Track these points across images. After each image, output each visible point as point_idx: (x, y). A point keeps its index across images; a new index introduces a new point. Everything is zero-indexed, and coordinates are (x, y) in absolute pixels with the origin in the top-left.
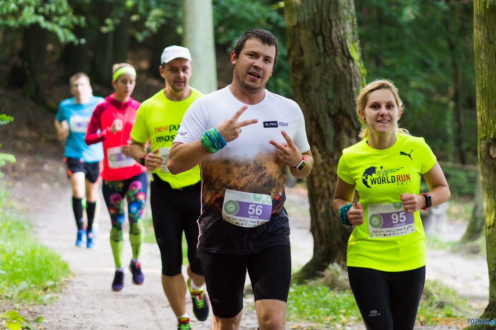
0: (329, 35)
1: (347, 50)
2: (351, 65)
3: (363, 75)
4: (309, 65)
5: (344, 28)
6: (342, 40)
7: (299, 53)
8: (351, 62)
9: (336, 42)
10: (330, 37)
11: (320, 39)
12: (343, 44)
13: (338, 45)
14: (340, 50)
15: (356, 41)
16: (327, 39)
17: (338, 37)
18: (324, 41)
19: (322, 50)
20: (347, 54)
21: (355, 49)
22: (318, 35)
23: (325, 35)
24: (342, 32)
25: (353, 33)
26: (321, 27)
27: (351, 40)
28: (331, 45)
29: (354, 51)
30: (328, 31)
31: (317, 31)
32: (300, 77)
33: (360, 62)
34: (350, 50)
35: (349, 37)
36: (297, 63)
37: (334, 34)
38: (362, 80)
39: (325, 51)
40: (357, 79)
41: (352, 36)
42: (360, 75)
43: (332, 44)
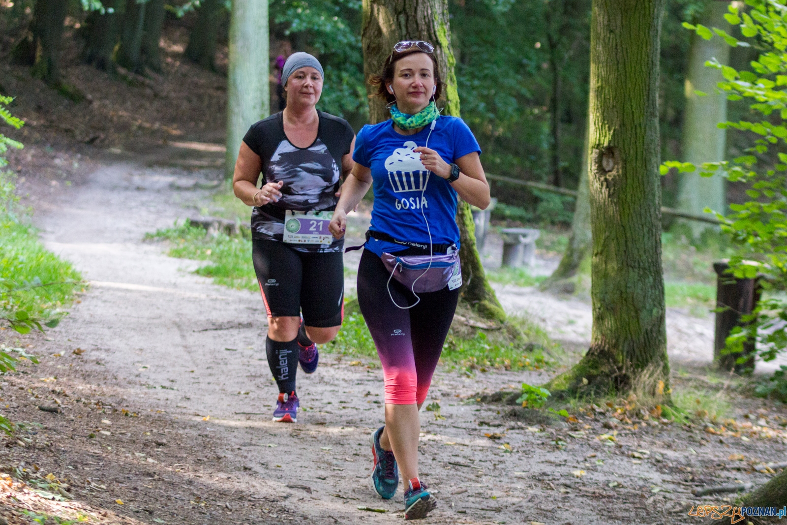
0: (413, 14)
1: (435, 32)
2: (438, 52)
3: (452, 64)
4: (387, 49)
5: (432, 7)
6: (429, 22)
7: (376, 33)
8: (438, 47)
9: (421, 22)
10: (415, 17)
11: (402, 18)
12: (429, 25)
13: (424, 27)
14: (425, 33)
15: (446, 24)
16: (410, 18)
17: (425, 17)
18: (407, 20)
19: (404, 32)
20: (434, 38)
21: (445, 32)
22: (400, 13)
23: (409, 14)
24: (430, 12)
25: (443, 14)
26: (405, 5)
27: (440, 21)
28: (415, 26)
29: (442, 34)
30: (413, 9)
31: (400, 9)
32: (375, 63)
33: (449, 49)
34: (438, 34)
35: (438, 18)
36: (373, 46)
37: (419, 13)
38: (451, 72)
39: (408, 33)
40: (445, 70)
41: (441, 17)
42: (448, 65)
43: (417, 24)
